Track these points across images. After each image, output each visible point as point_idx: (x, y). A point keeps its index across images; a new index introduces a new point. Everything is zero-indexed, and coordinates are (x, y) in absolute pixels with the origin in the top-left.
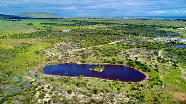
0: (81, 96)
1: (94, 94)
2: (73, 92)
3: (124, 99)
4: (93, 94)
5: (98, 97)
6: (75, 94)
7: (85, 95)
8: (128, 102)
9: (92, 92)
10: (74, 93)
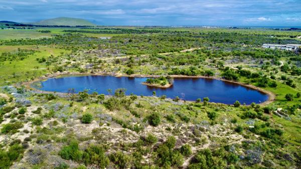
0: (115, 129)
1: (150, 127)
2: (94, 121)
3: (228, 137)
4: (146, 126)
5: (160, 133)
6: (101, 125)
7: (125, 127)
8: (241, 143)
9: (144, 121)
10: (97, 122)
